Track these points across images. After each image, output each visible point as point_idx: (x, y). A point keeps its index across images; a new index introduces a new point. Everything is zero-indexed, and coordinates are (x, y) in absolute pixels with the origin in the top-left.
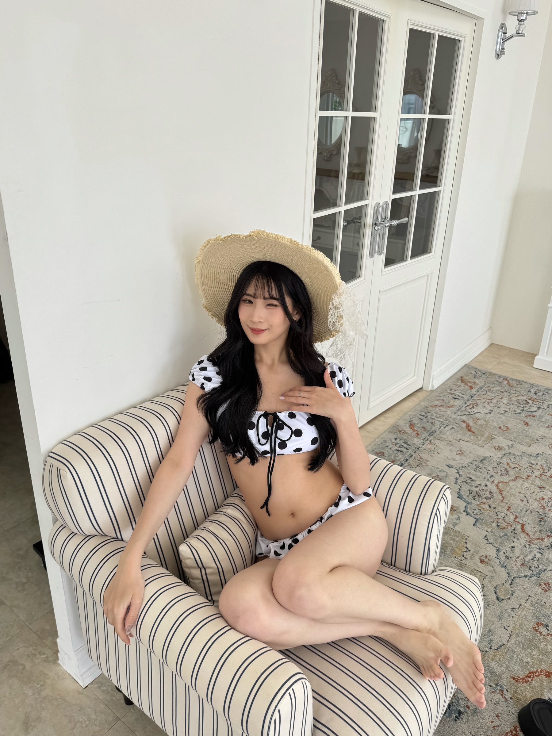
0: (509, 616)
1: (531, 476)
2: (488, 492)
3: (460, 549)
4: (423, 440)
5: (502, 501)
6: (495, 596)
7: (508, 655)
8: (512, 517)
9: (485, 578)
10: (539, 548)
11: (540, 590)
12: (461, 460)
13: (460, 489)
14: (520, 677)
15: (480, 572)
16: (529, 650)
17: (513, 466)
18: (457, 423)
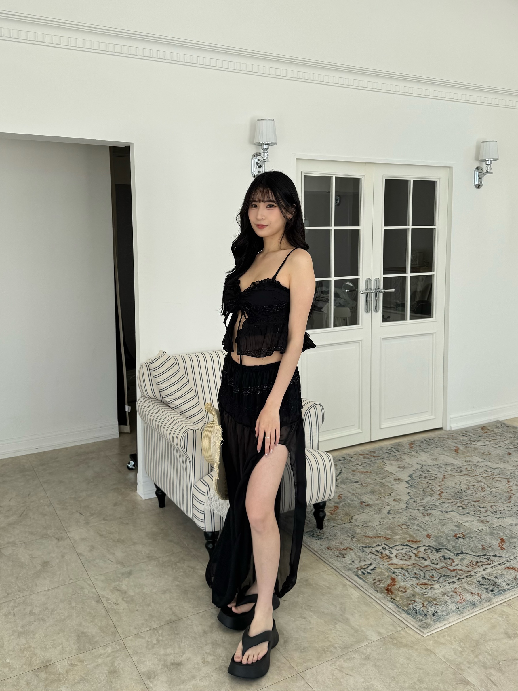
0: (388, 519)
1: (477, 475)
2: (434, 477)
3: (385, 494)
4: (412, 451)
5: (440, 482)
6: (388, 512)
7: (371, 529)
8: (439, 488)
9: (389, 505)
10: (442, 502)
11: (421, 515)
12: (431, 462)
13: (414, 473)
14: (369, 536)
15: (388, 503)
16: (386, 530)
17: (468, 469)
18: (449, 447)
